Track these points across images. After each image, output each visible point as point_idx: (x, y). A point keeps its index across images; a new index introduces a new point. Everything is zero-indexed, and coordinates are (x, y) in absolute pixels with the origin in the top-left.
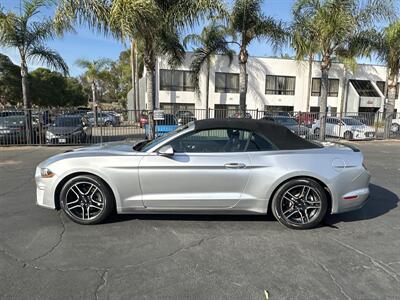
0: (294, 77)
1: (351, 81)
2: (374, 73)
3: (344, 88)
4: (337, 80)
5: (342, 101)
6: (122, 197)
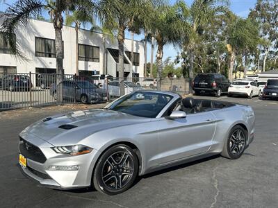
1: (108, 49)
3: (104, 55)
4: (99, 47)
5: (104, 66)
6: (147, 158)
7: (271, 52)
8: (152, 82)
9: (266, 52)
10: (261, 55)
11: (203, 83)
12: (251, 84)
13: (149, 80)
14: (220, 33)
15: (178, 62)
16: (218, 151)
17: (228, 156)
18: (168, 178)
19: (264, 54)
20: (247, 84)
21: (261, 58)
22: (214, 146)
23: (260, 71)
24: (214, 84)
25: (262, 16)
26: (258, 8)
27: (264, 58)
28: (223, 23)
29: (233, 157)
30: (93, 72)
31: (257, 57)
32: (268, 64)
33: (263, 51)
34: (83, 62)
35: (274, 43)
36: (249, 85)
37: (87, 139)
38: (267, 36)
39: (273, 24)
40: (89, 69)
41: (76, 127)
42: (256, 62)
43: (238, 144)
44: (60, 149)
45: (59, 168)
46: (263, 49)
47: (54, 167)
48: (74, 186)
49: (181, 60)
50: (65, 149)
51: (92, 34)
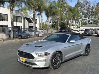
0: (7, 15)
1: (25, 17)
2: (30, 16)
3: (24, 20)
4: (21, 17)
5: (24, 24)
6: (64, 56)
7: (83, 19)
8: (42, 30)
9: (81, 19)
10: (79, 20)
11: (63, 30)
12: (79, 30)
13: (41, 29)
14: (65, 12)
15: (50, 23)
16: (82, 53)
17: (85, 55)
18: (70, 63)
19: (80, 20)
20: (78, 30)
21: (79, 21)
22: (82, 52)
23: (79, 26)
24: (67, 31)
25: (79, 6)
26: (78, 3)
27: (80, 21)
28: (66, 9)
29: (87, 55)
30: (19, 26)
31: (78, 21)
32: (82, 23)
33: (80, 19)
34: (15, 22)
35: (83, 16)
36: (79, 31)
37: (48, 50)
38: (81, 13)
39: (83, 9)
40: (18, 25)
41: (42, 46)
42: (78, 22)
43: (88, 51)
44: (39, 54)
45: (39, 61)
46: (80, 18)
47: (37, 61)
48: (45, 67)
49: (52, 22)
50: (40, 54)
51: (18, 12)
